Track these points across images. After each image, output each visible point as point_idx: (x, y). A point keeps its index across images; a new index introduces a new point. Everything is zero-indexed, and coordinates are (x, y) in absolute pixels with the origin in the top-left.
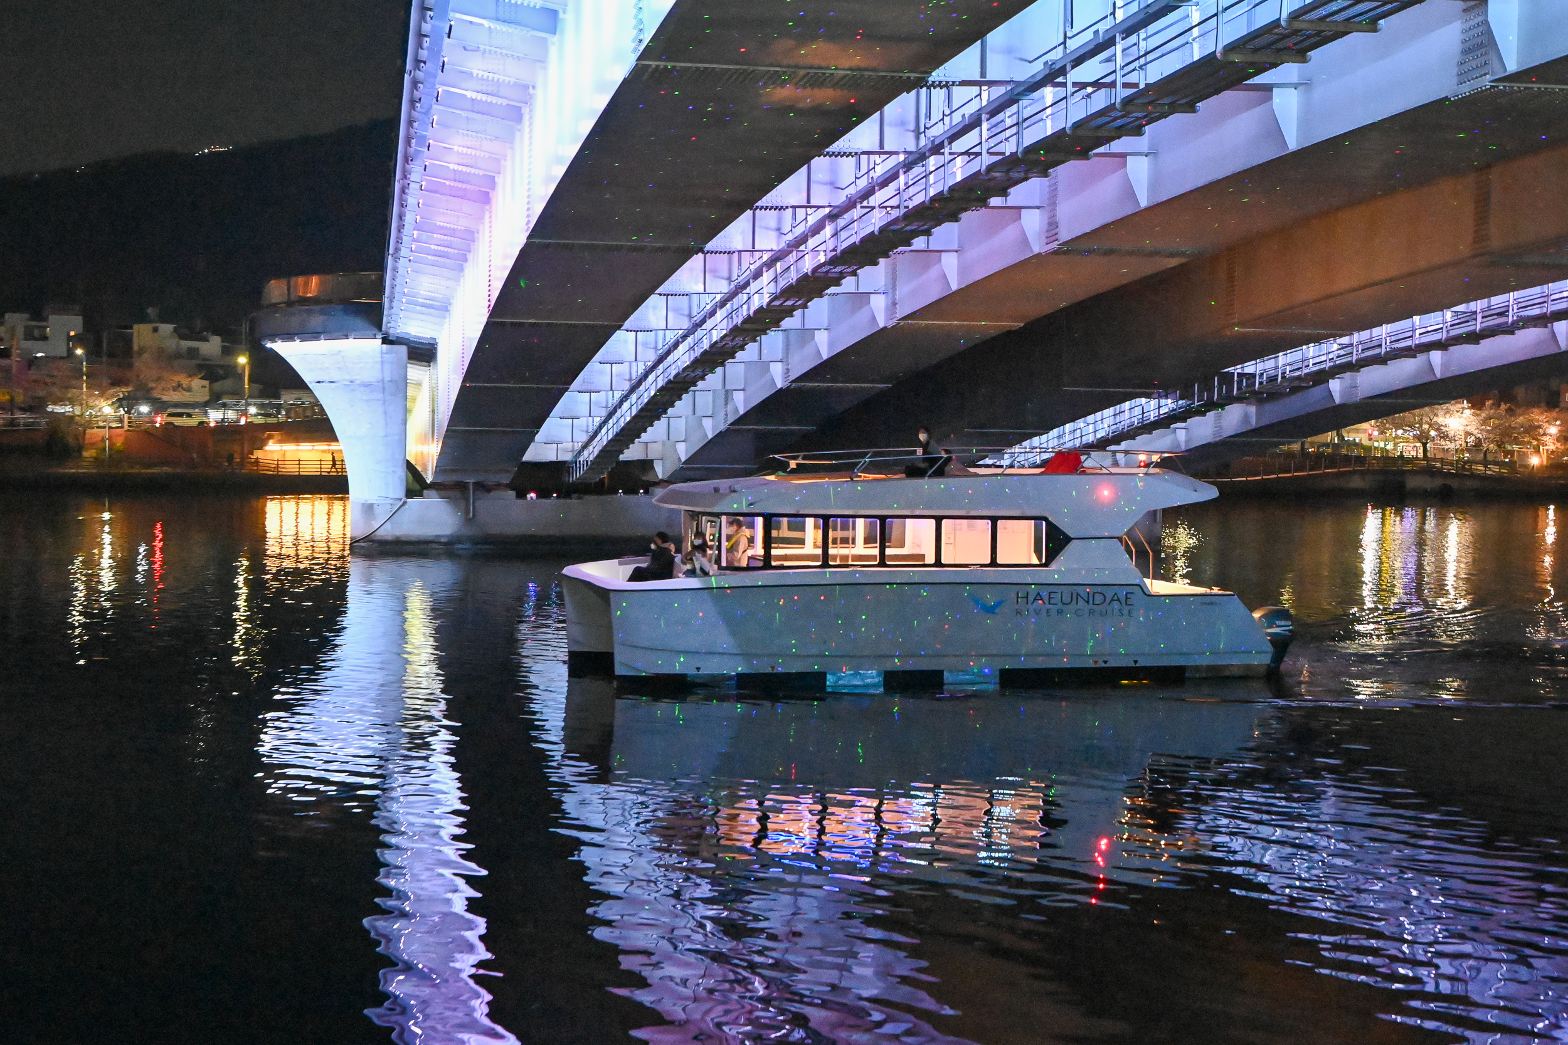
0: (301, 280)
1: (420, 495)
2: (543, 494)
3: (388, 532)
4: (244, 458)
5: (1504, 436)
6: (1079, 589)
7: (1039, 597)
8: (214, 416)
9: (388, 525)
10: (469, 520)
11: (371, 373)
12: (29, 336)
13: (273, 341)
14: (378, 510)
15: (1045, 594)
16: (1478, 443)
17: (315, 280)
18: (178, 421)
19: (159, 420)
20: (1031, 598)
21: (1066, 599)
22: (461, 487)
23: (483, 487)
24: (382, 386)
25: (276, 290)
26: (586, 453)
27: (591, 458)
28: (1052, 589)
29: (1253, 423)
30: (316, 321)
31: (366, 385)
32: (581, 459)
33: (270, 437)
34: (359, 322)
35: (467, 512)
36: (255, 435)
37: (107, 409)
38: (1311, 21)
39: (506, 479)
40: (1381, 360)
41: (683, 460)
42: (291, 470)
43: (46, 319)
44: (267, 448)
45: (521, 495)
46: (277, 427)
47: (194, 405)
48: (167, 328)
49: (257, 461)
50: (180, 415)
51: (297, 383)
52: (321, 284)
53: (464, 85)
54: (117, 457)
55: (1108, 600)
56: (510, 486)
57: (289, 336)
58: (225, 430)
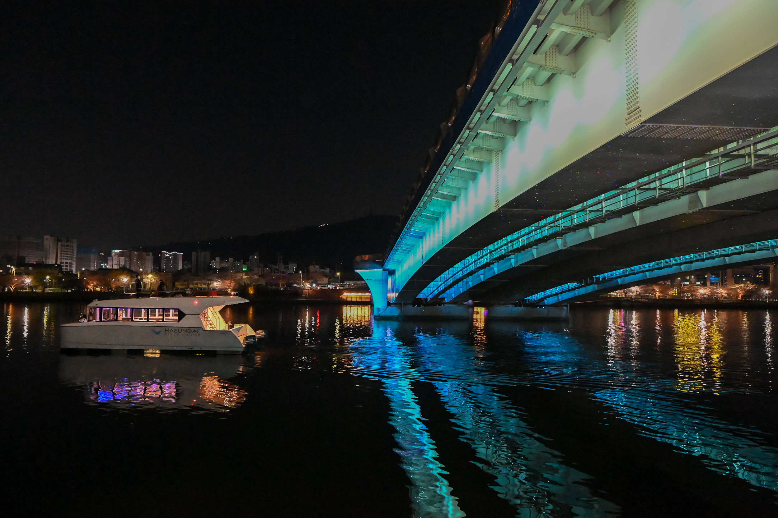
0: (364, 256)
1: (390, 306)
2: (419, 306)
3: (383, 314)
4: (339, 297)
5: (646, 292)
6: (185, 329)
7: (172, 330)
8: (330, 287)
9: (383, 313)
10: (402, 312)
11: (380, 277)
12: (285, 268)
13: (357, 270)
14: (380, 309)
15: (174, 330)
16: (640, 293)
17: (367, 256)
18: (323, 288)
19: (319, 288)
20: (169, 331)
21: (180, 331)
22: (400, 304)
23: (405, 304)
24: (382, 280)
25: (358, 258)
26: (430, 296)
27: (432, 297)
28: (176, 328)
29: (596, 289)
30: (368, 265)
31: (378, 280)
32: (428, 297)
33: (345, 292)
34: (378, 266)
35: (401, 310)
36: (341, 291)
37: (308, 285)
38: (663, 197)
39: (411, 302)
40: (635, 274)
41: (453, 298)
42: (349, 299)
43: (288, 264)
44: (344, 294)
45: (414, 306)
46: (346, 289)
47: (326, 284)
48: (317, 267)
49: (341, 298)
50: (324, 287)
51: (362, 279)
52: (369, 257)
53: (427, 213)
54: (310, 296)
55: (192, 332)
56: (411, 304)
57: (361, 269)
58: (334, 291)
